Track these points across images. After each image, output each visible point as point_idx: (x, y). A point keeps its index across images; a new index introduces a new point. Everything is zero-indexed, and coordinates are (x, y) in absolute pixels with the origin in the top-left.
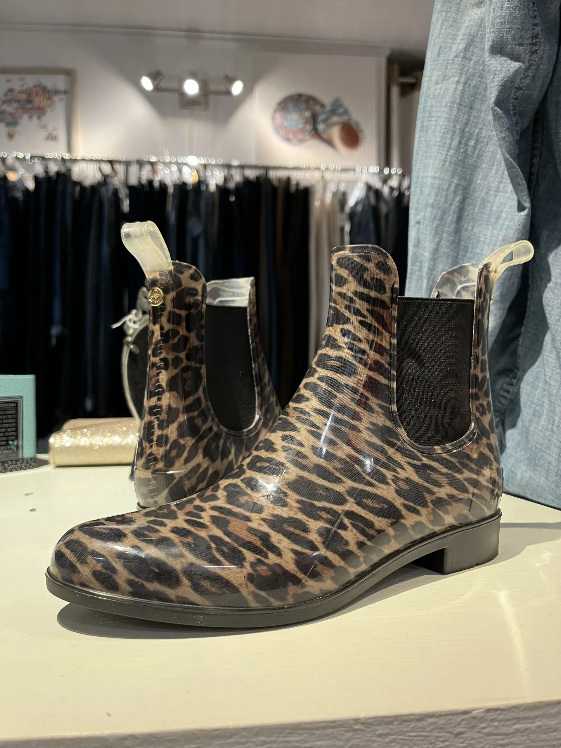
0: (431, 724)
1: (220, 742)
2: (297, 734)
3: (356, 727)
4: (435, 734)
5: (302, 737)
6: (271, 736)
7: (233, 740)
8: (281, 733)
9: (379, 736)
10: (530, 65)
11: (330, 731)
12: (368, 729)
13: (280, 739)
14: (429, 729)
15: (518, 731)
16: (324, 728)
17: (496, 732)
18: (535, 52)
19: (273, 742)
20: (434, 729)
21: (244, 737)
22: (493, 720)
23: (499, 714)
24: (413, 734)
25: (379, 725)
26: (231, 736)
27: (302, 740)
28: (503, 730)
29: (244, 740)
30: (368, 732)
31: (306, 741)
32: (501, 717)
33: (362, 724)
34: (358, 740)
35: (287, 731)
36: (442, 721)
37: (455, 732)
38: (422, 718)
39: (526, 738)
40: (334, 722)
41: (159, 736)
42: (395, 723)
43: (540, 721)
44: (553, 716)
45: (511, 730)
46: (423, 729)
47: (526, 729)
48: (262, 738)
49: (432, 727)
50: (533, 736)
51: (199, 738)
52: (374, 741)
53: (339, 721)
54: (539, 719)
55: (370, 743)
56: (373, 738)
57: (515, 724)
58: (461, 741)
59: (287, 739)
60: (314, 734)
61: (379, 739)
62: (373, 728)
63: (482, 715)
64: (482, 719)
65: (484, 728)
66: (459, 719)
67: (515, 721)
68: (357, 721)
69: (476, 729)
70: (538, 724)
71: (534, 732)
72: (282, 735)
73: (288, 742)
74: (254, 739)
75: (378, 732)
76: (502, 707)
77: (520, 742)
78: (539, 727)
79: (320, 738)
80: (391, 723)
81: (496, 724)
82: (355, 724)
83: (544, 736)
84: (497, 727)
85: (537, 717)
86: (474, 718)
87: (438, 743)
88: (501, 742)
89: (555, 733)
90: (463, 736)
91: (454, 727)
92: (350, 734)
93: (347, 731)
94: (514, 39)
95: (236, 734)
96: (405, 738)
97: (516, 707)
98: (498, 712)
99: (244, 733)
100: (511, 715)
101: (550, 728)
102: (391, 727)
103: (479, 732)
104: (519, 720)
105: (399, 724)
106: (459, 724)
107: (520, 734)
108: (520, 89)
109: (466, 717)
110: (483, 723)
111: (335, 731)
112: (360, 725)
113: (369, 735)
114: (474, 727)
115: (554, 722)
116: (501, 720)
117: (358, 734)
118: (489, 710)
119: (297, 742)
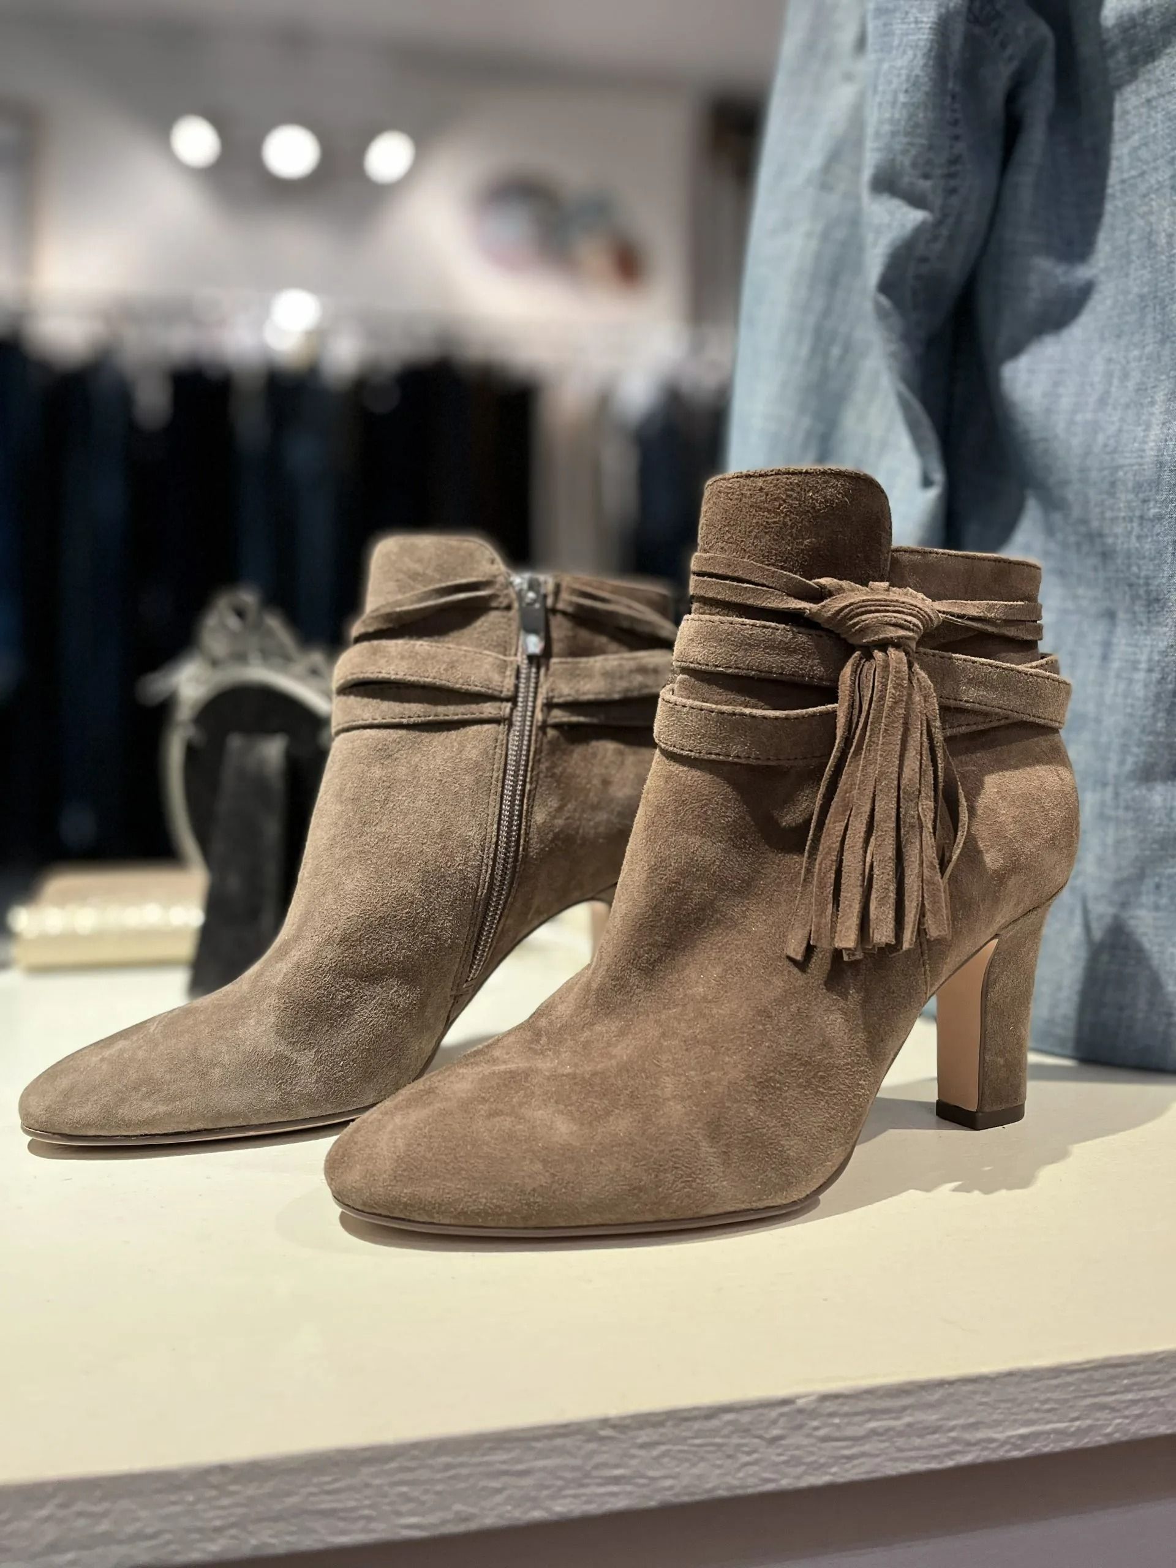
0: (729, 1423)
1: (375, 1469)
2: (503, 1449)
3: (603, 1433)
4: (735, 1440)
5: (513, 1455)
6: (459, 1456)
7: (393, 1465)
8: (478, 1449)
9: (642, 1446)
10: (945, 216)
11: (559, 1442)
12: (622, 1436)
13: (475, 1460)
14: (725, 1431)
15: (874, 1432)
16: (550, 1437)
17: (837, 1434)
18: (953, 191)
19: (462, 1465)
20: (733, 1432)
21: (414, 1458)
22: (832, 1415)
23: (843, 1404)
24: (698, 1441)
25: (641, 1427)
26: (392, 1459)
27: (511, 1459)
28: (850, 1431)
29: (413, 1464)
30: (623, 1441)
31: (519, 1461)
32: (846, 1409)
33: (614, 1427)
34: (606, 1456)
35: (487, 1445)
36: (746, 1418)
37: (768, 1436)
38: (712, 1413)
39: (887, 1444)
40: (566, 1426)
41: (268, 1465)
42: (669, 1424)
43: (911, 1415)
44: (931, 1406)
45: (860, 1431)
46: (715, 1432)
47: (888, 1430)
49: (730, 1428)
50: (900, 1442)
51: (336, 1464)
52: (633, 1457)
53: (575, 1424)
54: (908, 1412)
55: (625, 1460)
56: (632, 1451)
57: (869, 1420)
58: (779, 1451)
59: (486, 1459)
60: (532, 1448)
61: (642, 1453)
62: (631, 1434)
63: (813, 1406)
64: (813, 1414)
65: (817, 1428)
66: (774, 1414)
67: (867, 1416)
68: (605, 1422)
69: (806, 1430)
70: (908, 1419)
71: (900, 1434)
72: (478, 1452)
73: (488, 1464)
74: (430, 1462)
75: (639, 1441)
76: (846, 1392)
77: (878, 1452)
78: (909, 1425)
79: (543, 1454)
80: (661, 1424)
81: (837, 1421)
82: (602, 1429)
83: (917, 1442)
84: (838, 1426)
85: (904, 1408)
86: (800, 1411)
87: (739, 1455)
88: (847, 1452)
89: (936, 1436)
90: (783, 1442)
91: (767, 1428)
92: (593, 1446)
93: (588, 1441)
94: (914, 165)
95: (400, 1455)
96: (686, 1448)
97: (871, 1392)
98: (840, 1400)
99: (416, 1453)
100: (862, 1405)
101: (928, 1428)
102: (662, 1430)
103: (809, 1436)
104: (874, 1413)
105: (676, 1426)
106: (774, 1422)
107: (876, 1438)
108: (924, 260)
109: (786, 1409)
110: (815, 1419)
111: (568, 1442)
112: (609, 1429)
113: (624, 1446)
114: (800, 1427)
115: (934, 1417)
116: (846, 1415)
117: (606, 1445)
118: (825, 1398)
119: (504, 1462)
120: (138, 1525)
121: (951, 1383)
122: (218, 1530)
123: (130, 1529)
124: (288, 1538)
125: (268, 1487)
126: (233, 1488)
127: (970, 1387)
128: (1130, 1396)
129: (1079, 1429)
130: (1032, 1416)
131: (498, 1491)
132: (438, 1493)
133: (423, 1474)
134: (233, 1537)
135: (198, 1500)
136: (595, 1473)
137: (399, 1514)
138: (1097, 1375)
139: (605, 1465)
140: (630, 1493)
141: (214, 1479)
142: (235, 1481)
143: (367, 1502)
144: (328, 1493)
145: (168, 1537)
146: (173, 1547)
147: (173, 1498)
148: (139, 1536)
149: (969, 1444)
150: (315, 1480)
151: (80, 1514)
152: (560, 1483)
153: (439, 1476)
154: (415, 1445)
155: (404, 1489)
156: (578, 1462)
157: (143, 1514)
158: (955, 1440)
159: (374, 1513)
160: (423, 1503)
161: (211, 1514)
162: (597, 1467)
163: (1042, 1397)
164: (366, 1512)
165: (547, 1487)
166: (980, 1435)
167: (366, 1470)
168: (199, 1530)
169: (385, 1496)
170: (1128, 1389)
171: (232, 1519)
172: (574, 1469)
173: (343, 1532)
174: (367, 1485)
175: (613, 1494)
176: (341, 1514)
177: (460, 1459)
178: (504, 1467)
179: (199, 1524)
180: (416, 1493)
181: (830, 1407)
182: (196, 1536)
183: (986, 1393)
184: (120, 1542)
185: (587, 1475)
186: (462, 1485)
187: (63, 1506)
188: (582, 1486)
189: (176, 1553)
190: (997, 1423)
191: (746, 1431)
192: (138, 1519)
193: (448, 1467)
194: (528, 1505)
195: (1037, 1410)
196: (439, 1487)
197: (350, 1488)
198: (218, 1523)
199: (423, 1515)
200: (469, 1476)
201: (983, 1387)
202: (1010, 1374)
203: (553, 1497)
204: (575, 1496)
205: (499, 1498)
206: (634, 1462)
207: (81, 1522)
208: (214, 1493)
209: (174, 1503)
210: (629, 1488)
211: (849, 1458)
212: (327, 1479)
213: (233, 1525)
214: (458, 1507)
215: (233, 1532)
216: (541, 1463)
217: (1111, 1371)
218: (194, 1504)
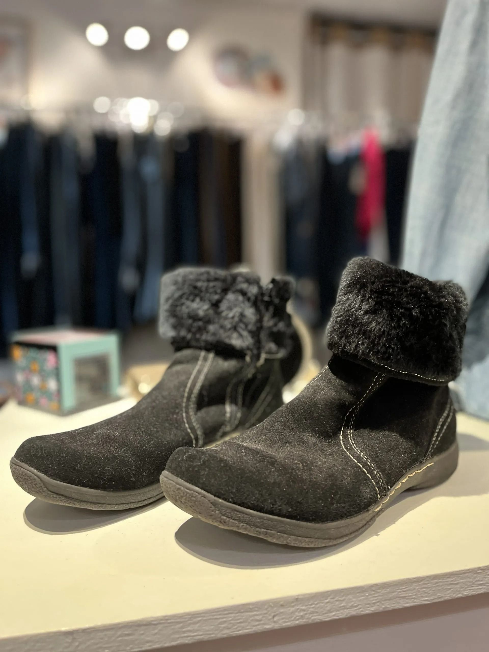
1: (416, 584)
2: (452, 577)
3: (478, 571)
5: (454, 579)
6: (439, 580)
7: (422, 583)
8: (444, 577)
12: (484, 572)
13: (444, 581)
16: (464, 573)
19: (440, 582)
21: (427, 581)
26: (421, 581)
27: (453, 580)
29: (427, 582)
30: (484, 573)
31: (456, 581)
33: (482, 569)
34: (479, 578)
40: (469, 570)
41: (388, 583)
48: (436, 581)
51: (406, 583)
52: (486, 578)
53: (471, 569)
55: (484, 579)
56: (486, 576)
60: (459, 577)
62: (486, 571)
68: (479, 568)
72: (445, 578)
73: (447, 581)
79: (462, 578)
82: (478, 570)
92: (475, 575)
93: (475, 574)
95: (424, 580)
99: (428, 579)
112: (480, 570)
113: (484, 575)
117: (479, 575)
119: (451, 581)
120: (353, 603)
122: (374, 603)
123: (350, 605)
124: (393, 605)
125: (388, 590)
126: (378, 591)
131: (450, 589)
132: (433, 591)
133: (429, 585)
134: (378, 606)
135: (369, 595)
136: (476, 583)
137: (422, 597)
139: (479, 581)
140: (485, 588)
141: (374, 588)
142: (379, 589)
143: (414, 594)
144: (404, 591)
145: (360, 606)
146: (361, 609)
147: (363, 595)
148: (352, 607)
150: (401, 588)
151: (337, 601)
152: (466, 586)
153: (434, 585)
154: (428, 577)
155: (424, 590)
156: (471, 580)
157: (354, 600)
159: (416, 597)
160: (429, 593)
161: (372, 599)
162: (476, 581)
164: (414, 597)
165: (462, 588)
167: (414, 584)
168: (369, 604)
169: (419, 592)
171: (378, 600)
172: (470, 582)
173: (407, 603)
174: (415, 589)
175: (481, 589)
176: (407, 598)
177: (440, 581)
178: (451, 582)
179: (369, 602)
180: (427, 590)
182: (368, 606)
184: (348, 609)
185: (473, 584)
186: (440, 588)
187: (333, 598)
188: (473, 587)
189: (362, 611)
192: (353, 601)
193: (437, 583)
194: (458, 593)
196: (433, 589)
197: (409, 590)
198: (374, 601)
199: (429, 597)
200: (442, 585)
203: (464, 590)
204: (470, 590)
205: (449, 591)
206: (487, 579)
207: (337, 603)
208: (373, 592)
209: (362, 596)
210: (485, 587)
212: (404, 587)
213: (378, 602)
214: (438, 594)
215: (378, 604)
216: (462, 581)
218: (367, 596)
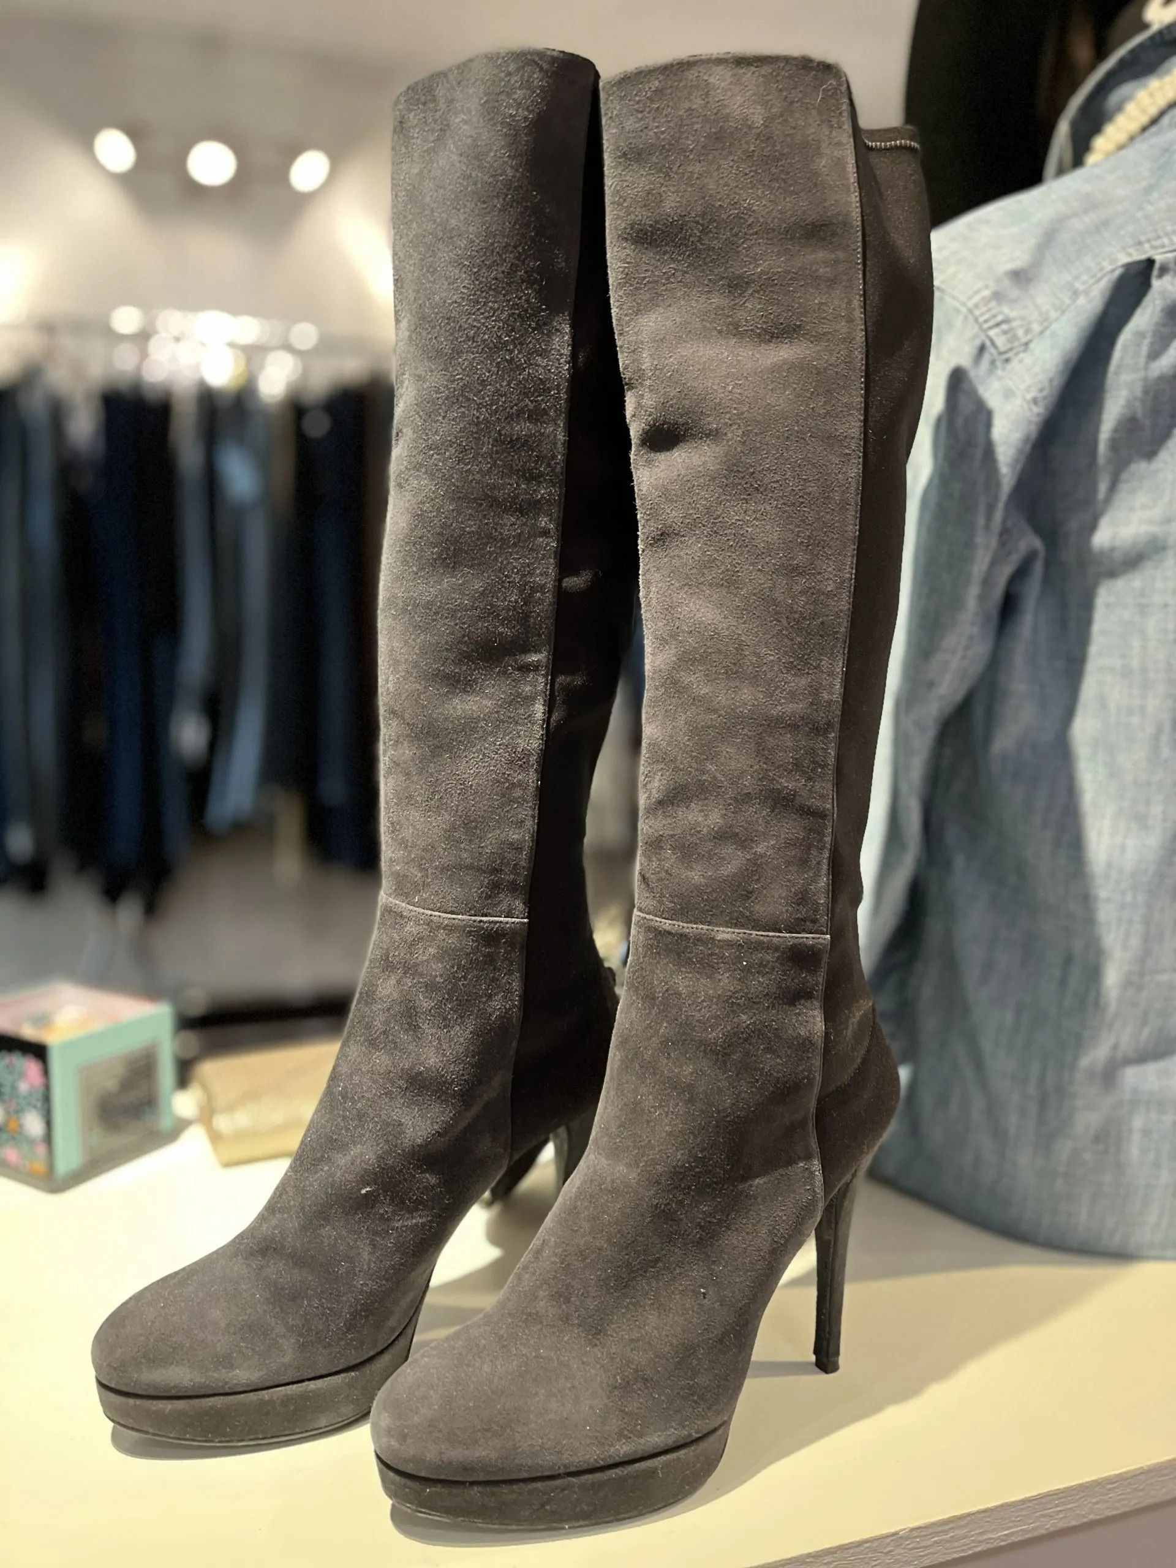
0: (867, 1548)
3: (807, 1560)
4: (870, 1555)
12: (817, 1560)
14: (866, 1552)
15: (935, 1542)
17: (918, 1546)
20: (869, 1552)
22: (916, 1537)
24: (852, 1558)
25: (826, 1555)
28: (923, 1544)
30: (817, 1563)
32: (923, 1533)
33: (813, 1557)
36: (875, 1544)
37: (885, 1551)
38: (860, 1544)
39: (941, 1548)
40: (790, 1559)
42: (839, 1552)
43: (953, 1532)
45: (929, 1543)
46: (861, 1553)
47: (941, 1541)
49: (868, 1550)
50: (948, 1545)
53: (795, 1558)
54: (952, 1530)
57: (933, 1537)
58: (890, 1558)
63: (907, 1534)
64: (907, 1538)
65: (908, 1544)
66: (888, 1540)
68: (809, 1555)
69: (903, 1546)
70: (952, 1534)
71: (948, 1542)
76: (923, 1525)
77: (936, 1552)
78: (951, 1537)
80: (835, 1552)
81: (918, 1540)
83: (956, 1544)
84: (918, 1542)
86: (901, 1537)
88: (922, 1554)
90: (891, 1553)
91: (885, 1547)
97: (935, 1524)
98: (920, 1530)
100: (931, 1531)
101: (961, 1537)
102: (836, 1555)
103: (904, 1549)
104: (936, 1534)
105: (843, 1552)
106: (888, 1544)
107: (936, 1545)
109: (894, 1537)
110: (907, 1540)
112: (810, 1558)
114: (900, 1545)
115: (964, 1531)
116: (922, 1536)
118: (913, 1530)
121: (973, 1514)
127: (983, 1515)
128: (1059, 1509)
129: (1033, 1528)
130: (1011, 1524)
138: (1043, 1500)
149: (979, 1542)
158: (973, 1541)
163: (1016, 1514)
166: (985, 1537)
170: (1057, 1506)
181: (915, 1534)
183: (989, 1517)
190: (994, 1530)
191: (875, 1551)
195: (1014, 1521)
201: (988, 1514)
202: (1002, 1506)
211: (923, 1556)
217: (1050, 1498)
